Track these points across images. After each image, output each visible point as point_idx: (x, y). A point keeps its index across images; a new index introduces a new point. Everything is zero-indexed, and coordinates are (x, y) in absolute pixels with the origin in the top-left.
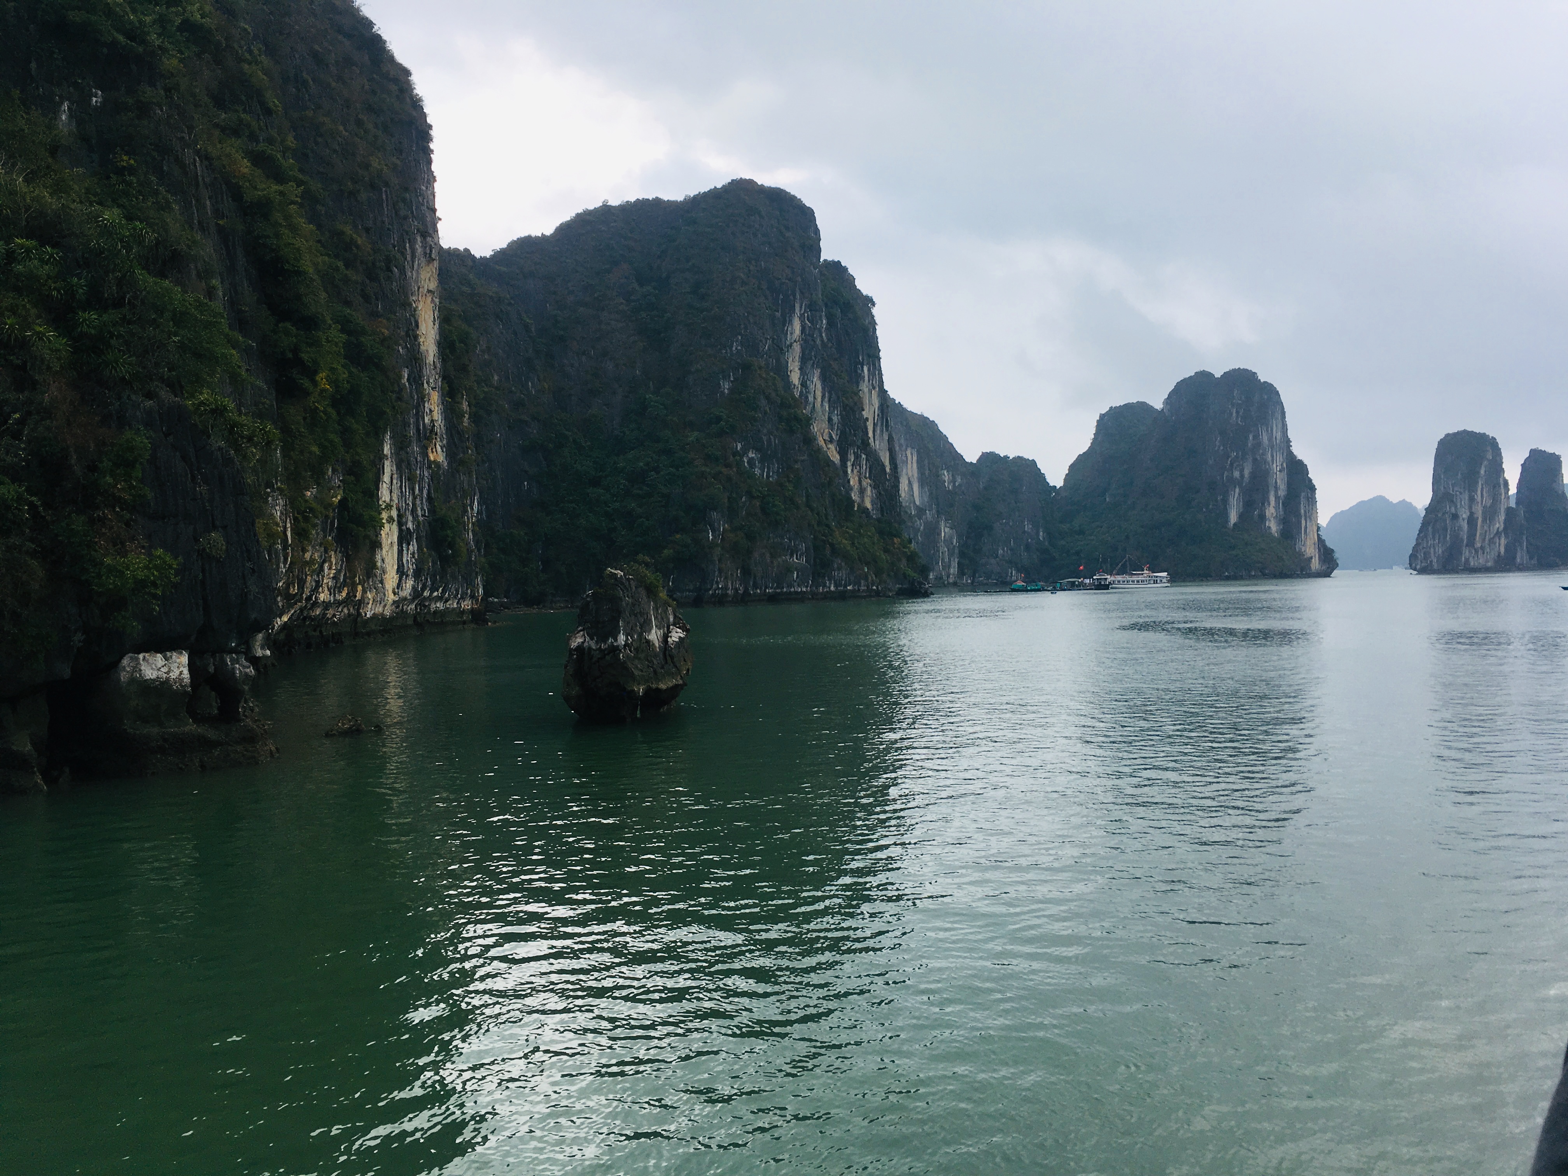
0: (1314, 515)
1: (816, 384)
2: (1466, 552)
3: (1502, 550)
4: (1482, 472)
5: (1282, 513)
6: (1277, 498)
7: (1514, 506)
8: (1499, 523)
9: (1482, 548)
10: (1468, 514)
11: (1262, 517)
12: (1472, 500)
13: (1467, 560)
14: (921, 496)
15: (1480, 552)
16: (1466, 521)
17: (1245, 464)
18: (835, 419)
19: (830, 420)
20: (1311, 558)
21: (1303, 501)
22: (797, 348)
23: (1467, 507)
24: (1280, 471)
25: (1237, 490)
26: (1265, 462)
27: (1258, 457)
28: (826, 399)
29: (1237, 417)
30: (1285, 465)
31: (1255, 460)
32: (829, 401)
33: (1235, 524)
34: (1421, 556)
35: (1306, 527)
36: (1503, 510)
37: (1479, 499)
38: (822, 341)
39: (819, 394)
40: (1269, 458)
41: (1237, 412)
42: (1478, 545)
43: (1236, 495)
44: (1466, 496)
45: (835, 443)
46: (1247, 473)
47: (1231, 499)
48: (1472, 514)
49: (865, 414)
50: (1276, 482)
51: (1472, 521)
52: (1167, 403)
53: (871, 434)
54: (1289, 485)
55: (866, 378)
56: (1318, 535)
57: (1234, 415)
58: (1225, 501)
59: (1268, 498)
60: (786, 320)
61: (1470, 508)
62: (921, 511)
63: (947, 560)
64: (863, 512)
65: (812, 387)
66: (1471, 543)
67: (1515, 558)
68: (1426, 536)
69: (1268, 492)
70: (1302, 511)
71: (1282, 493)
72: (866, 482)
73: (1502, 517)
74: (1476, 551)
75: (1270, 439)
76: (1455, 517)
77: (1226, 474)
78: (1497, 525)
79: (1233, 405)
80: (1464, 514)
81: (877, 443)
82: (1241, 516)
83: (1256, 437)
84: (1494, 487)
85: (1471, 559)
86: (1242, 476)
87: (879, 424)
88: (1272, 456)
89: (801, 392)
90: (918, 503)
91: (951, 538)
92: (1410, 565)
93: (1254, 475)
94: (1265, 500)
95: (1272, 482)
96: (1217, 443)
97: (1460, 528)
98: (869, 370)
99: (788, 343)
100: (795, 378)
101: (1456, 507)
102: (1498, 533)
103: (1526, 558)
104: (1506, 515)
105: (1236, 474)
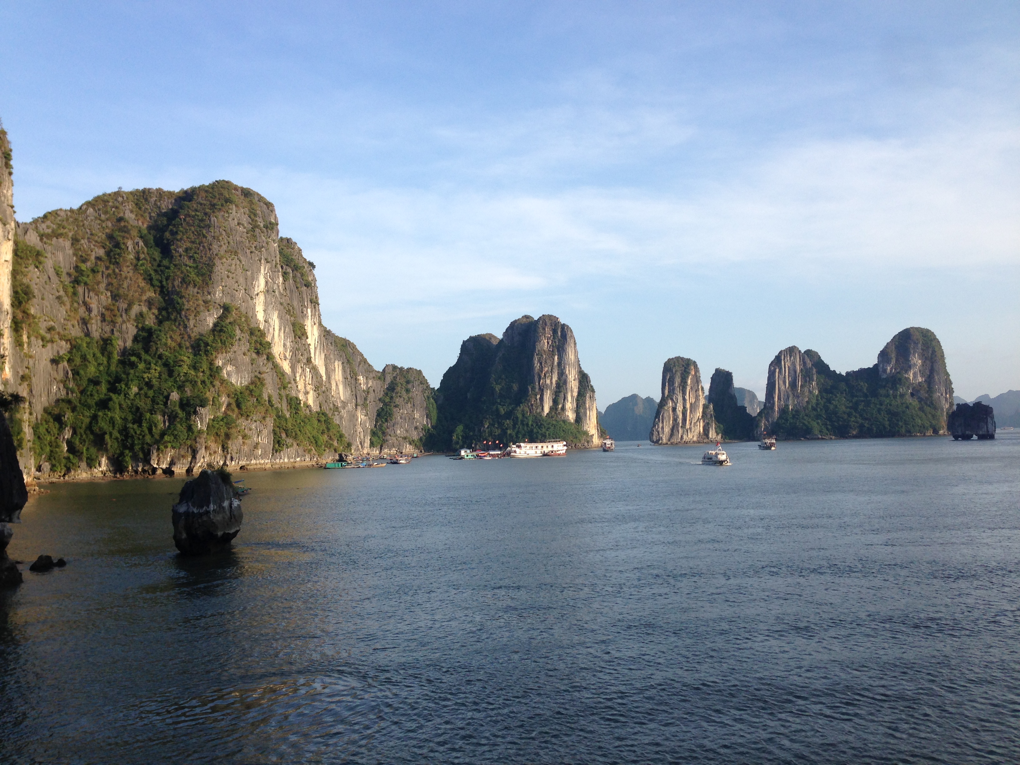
1: (275, 321)
2: (681, 431)
3: (702, 431)
4: (689, 382)
5: (575, 406)
6: (572, 396)
9: (690, 428)
10: (682, 407)
11: (563, 409)
12: (684, 399)
14: (344, 394)
15: (689, 431)
16: (681, 412)
17: (553, 375)
18: (288, 344)
19: (285, 345)
20: (593, 435)
21: (588, 398)
22: (261, 298)
23: (681, 404)
24: (574, 380)
25: (549, 392)
26: (565, 374)
27: (561, 371)
28: (282, 331)
29: (548, 346)
30: (577, 376)
31: (559, 373)
32: (284, 332)
33: (547, 414)
34: (656, 433)
35: (590, 415)
36: (701, 405)
37: (688, 398)
38: (280, 292)
39: (277, 328)
40: (568, 372)
41: (548, 343)
42: (688, 427)
43: (548, 395)
44: (681, 397)
45: (288, 361)
46: (554, 381)
47: (545, 398)
48: (684, 407)
49: (309, 341)
50: (572, 387)
51: (684, 412)
52: (505, 335)
53: (312, 355)
54: (580, 389)
55: (310, 317)
56: (597, 421)
57: (546, 344)
58: (541, 400)
59: (567, 397)
60: (254, 278)
61: (683, 404)
62: (344, 404)
63: (362, 437)
64: (307, 407)
65: (272, 323)
66: (684, 426)
67: (708, 434)
68: (659, 422)
69: (567, 393)
70: (587, 405)
71: (576, 393)
72: (309, 388)
73: (701, 410)
75: (568, 360)
76: (675, 409)
77: (542, 381)
78: (698, 414)
79: (545, 338)
80: (680, 408)
81: (317, 360)
82: (551, 409)
83: (559, 358)
84: (696, 391)
85: (684, 435)
86: (551, 383)
87: (319, 348)
88: (570, 371)
89: (265, 326)
90: (342, 398)
91: (365, 422)
93: (558, 382)
94: (565, 398)
95: (569, 386)
97: (677, 416)
98: (312, 312)
99: (256, 293)
100: (260, 316)
102: (699, 419)
103: (715, 435)
105: (548, 381)
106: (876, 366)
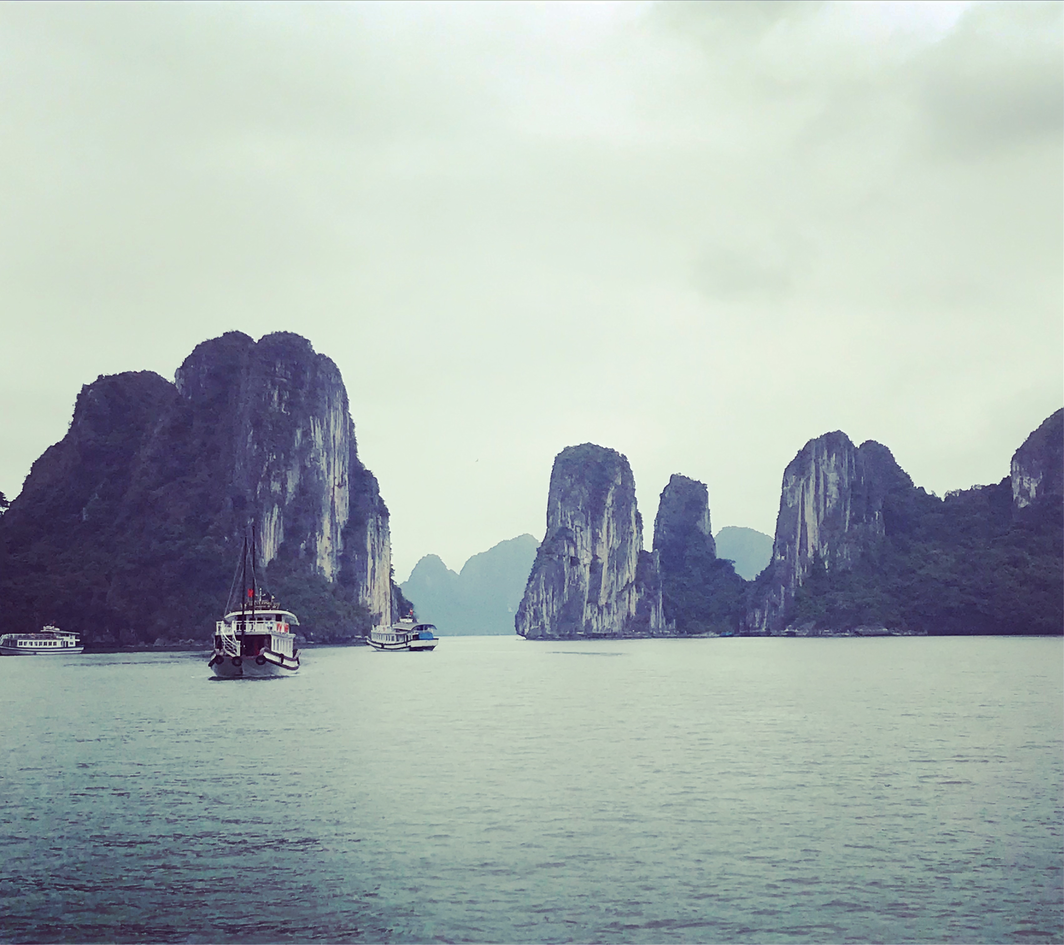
0: (386, 552)
2: (588, 612)
3: (633, 611)
4: (609, 501)
5: (340, 546)
6: (333, 524)
7: (650, 550)
8: (630, 573)
9: (608, 606)
10: (591, 558)
11: (311, 553)
12: (595, 538)
13: (589, 622)
15: (605, 610)
16: (588, 568)
17: (289, 473)
20: (380, 614)
21: (370, 530)
23: (589, 549)
24: (339, 486)
25: (276, 510)
26: (319, 472)
27: (308, 465)
29: (280, 404)
30: (346, 477)
31: (303, 468)
33: (271, 562)
34: (530, 614)
35: (374, 571)
36: (634, 555)
37: (604, 539)
40: (324, 467)
41: (280, 396)
42: (602, 602)
43: (275, 518)
44: (588, 534)
46: (291, 486)
47: (267, 524)
48: (595, 557)
50: (333, 502)
51: (595, 568)
52: (181, 376)
54: (352, 506)
56: (391, 580)
57: (276, 398)
58: (257, 528)
59: (321, 524)
61: (594, 548)
66: (593, 601)
67: (647, 621)
68: (537, 587)
69: (320, 516)
70: (369, 547)
71: (342, 518)
73: (633, 564)
74: (600, 610)
75: (326, 438)
76: (574, 561)
77: (260, 485)
78: (627, 575)
79: (273, 384)
80: (586, 559)
82: (282, 550)
83: (306, 434)
84: (624, 523)
85: (594, 621)
86: (284, 488)
88: (329, 464)
92: (517, 626)
93: (302, 490)
94: (316, 527)
95: (327, 500)
96: (249, 440)
97: (580, 577)
101: (576, 548)
102: (628, 585)
103: (662, 621)
104: (639, 561)
105: (276, 487)
106: (1007, 481)
